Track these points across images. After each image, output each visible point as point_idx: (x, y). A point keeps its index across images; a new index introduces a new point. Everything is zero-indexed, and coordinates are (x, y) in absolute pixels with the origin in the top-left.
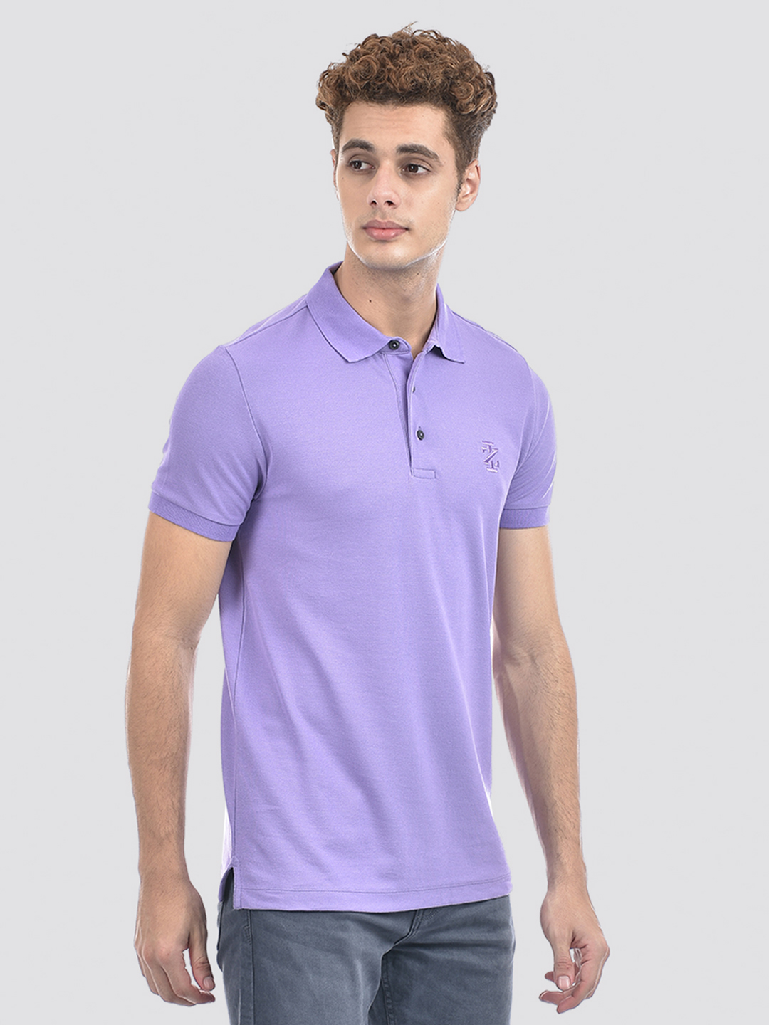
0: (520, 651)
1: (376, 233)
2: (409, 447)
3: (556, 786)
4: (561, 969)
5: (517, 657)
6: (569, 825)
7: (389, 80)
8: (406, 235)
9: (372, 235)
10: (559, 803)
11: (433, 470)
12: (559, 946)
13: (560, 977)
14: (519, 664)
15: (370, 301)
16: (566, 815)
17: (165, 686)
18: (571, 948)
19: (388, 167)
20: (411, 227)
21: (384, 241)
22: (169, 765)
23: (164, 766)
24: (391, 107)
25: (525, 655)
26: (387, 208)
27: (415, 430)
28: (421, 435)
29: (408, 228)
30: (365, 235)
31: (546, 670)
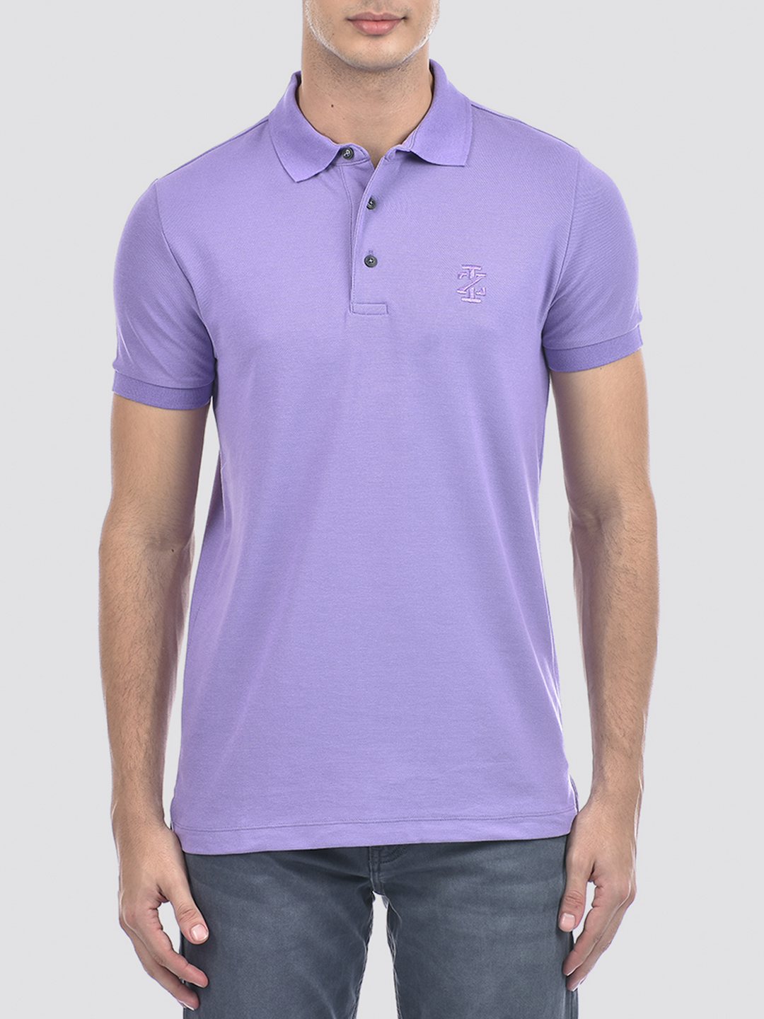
1: (365, 26)
2: (350, 276)
4: (569, 904)
8: (401, 26)
9: (362, 29)
11: (384, 303)
12: (573, 877)
13: (565, 914)
15: (332, 106)
16: (616, 720)
17: (126, 593)
18: (589, 880)
20: (409, 16)
21: (378, 35)
22: (134, 689)
23: (128, 690)
25: (591, 517)
27: (360, 254)
28: (370, 262)
29: (405, 18)
30: (350, 27)
31: (610, 538)
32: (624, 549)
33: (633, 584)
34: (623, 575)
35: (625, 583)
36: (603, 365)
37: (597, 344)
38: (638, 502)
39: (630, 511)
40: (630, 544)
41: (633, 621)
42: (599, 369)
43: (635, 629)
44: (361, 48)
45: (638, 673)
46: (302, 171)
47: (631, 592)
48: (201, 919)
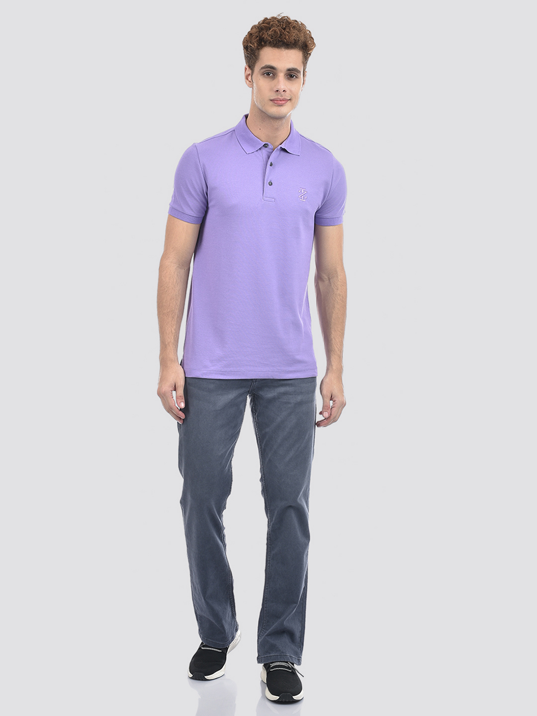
0: (325, 277)
1: (277, 102)
2: (264, 188)
3: (333, 332)
4: (325, 409)
5: (323, 278)
6: (337, 349)
7: (285, 38)
8: (288, 102)
9: (275, 103)
10: (333, 340)
11: (274, 198)
12: (325, 399)
13: (324, 412)
14: (324, 281)
15: (260, 129)
18: (330, 401)
19: (281, 76)
20: (292, 99)
24: (283, 49)
25: (326, 277)
26: (283, 93)
27: (267, 181)
28: (271, 184)
29: (290, 100)
30: (271, 103)
31: (334, 284)
44: (274, 110)
46: (249, 150)
48: (184, 401)
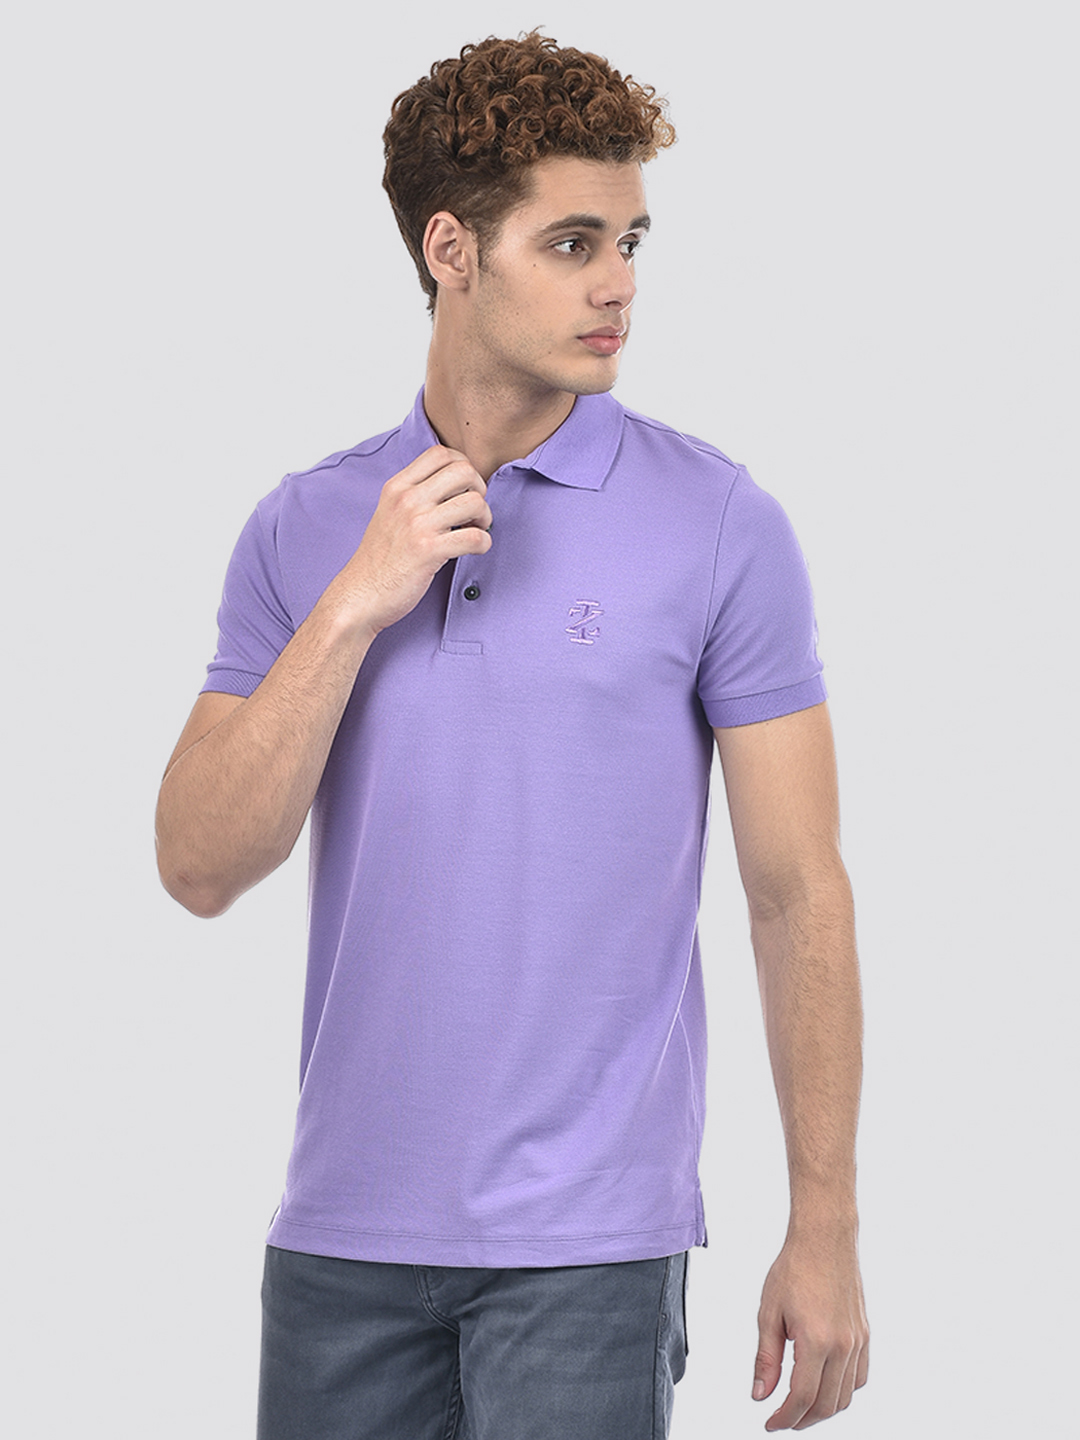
1: (599, 343)
2: (445, 611)
9: (595, 347)
11: (479, 642)
27: (461, 586)
28: (471, 594)
30: (576, 346)
31: (795, 927)
32: (812, 937)
33: (823, 978)
34: (810, 968)
35: (814, 977)
36: (771, 719)
37: (758, 694)
38: (825, 881)
39: (817, 891)
40: (818, 931)
41: (826, 1021)
42: (764, 724)
43: (828, 1032)
44: (580, 369)
45: (835, 1084)
47: (822, 987)
